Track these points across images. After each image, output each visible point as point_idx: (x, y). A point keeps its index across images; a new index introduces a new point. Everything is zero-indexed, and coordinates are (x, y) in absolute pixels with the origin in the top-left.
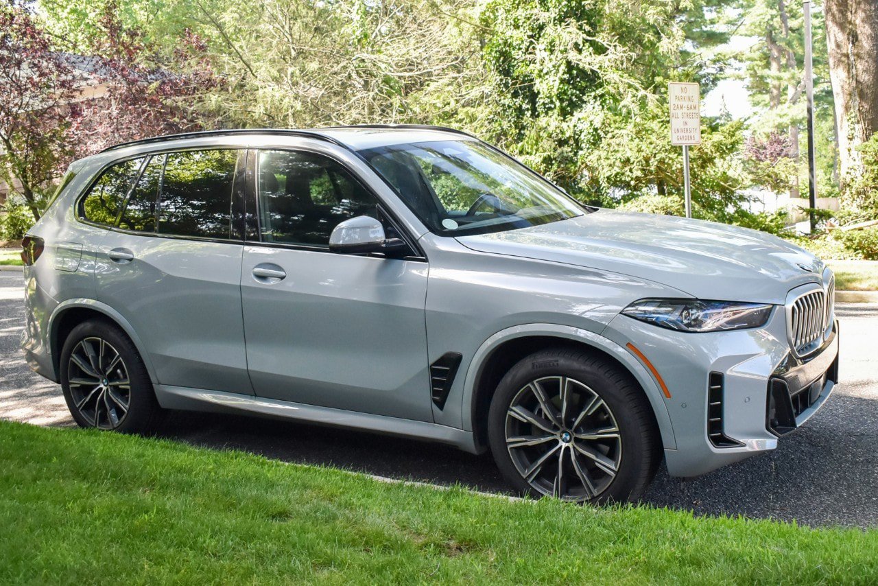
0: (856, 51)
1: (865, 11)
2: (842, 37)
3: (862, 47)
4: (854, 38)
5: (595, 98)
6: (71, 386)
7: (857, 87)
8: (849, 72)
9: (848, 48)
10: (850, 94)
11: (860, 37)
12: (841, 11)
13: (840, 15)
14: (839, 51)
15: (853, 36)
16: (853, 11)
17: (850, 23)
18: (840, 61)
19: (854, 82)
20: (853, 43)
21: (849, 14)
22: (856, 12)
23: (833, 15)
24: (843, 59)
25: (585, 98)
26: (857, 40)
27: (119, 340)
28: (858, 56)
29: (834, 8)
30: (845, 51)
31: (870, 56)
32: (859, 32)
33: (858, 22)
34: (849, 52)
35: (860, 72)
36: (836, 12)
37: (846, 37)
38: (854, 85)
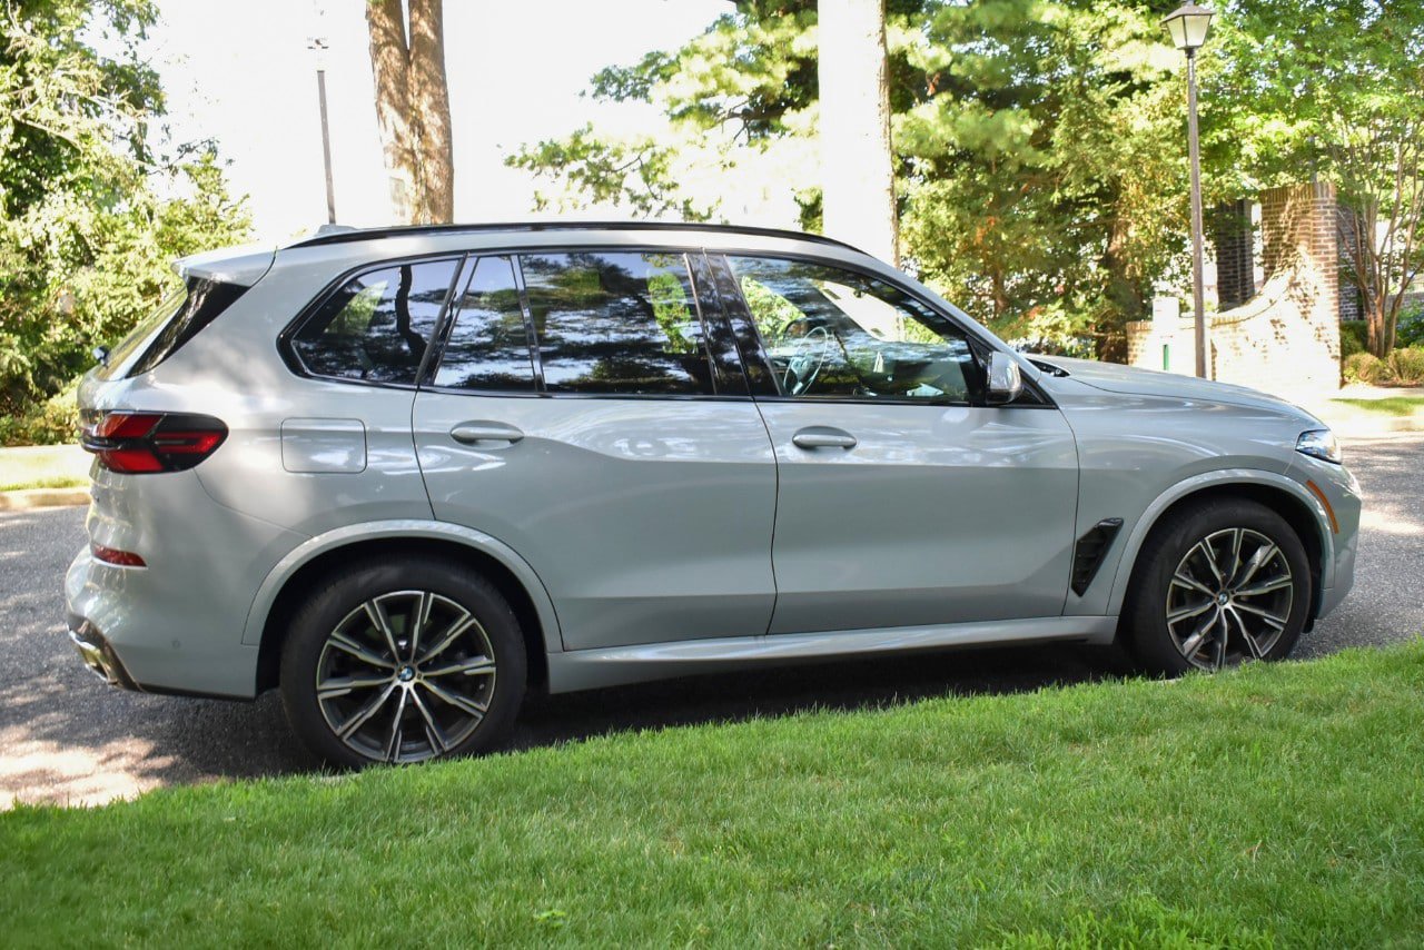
0: (423, 147)
1: (432, 95)
2: (403, 127)
3: (431, 142)
4: (418, 126)
7: (427, 195)
8: (415, 174)
9: (413, 141)
10: (418, 205)
11: (428, 129)
12: (399, 91)
13: (400, 96)
14: (400, 145)
15: (419, 127)
16: (416, 94)
17: (412, 108)
18: (401, 158)
19: (424, 189)
20: (419, 136)
21: (410, 96)
22: (419, 94)
23: (390, 95)
24: (406, 156)
26: (423, 132)
28: (427, 153)
29: (392, 86)
30: (408, 146)
31: (441, 156)
32: (425, 122)
33: (424, 108)
34: (415, 148)
35: (431, 176)
36: (394, 92)
37: (408, 126)
38: (424, 193)
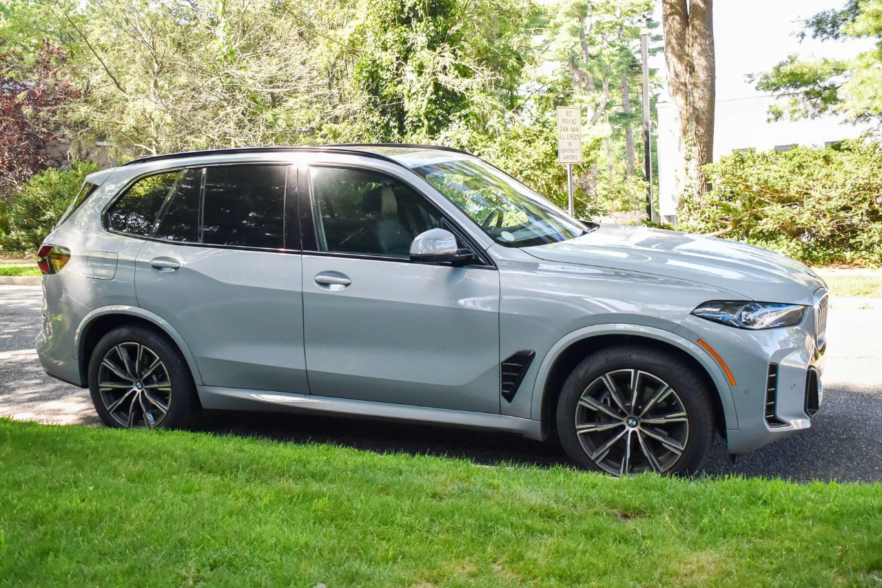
0: (693, 81)
1: (700, 45)
2: (680, 68)
3: (698, 77)
4: (691, 69)
5: (460, 117)
6: (101, 390)
7: (694, 113)
8: (686, 100)
9: (686, 77)
10: (688, 120)
11: (696, 68)
12: (679, 45)
13: (679, 48)
14: (678, 80)
15: (690, 67)
16: (690, 45)
17: (688, 55)
18: (678, 89)
19: (691, 108)
20: (690, 73)
21: (686, 47)
22: (692, 46)
23: (673, 48)
24: (682, 87)
25: (451, 117)
26: (694, 70)
27: (159, 344)
28: (695, 85)
29: (674, 41)
30: (683, 81)
31: (705, 85)
32: (695, 64)
33: (695, 54)
34: (687, 81)
35: (697, 99)
36: (675, 46)
37: (684, 67)
38: (691, 111)
